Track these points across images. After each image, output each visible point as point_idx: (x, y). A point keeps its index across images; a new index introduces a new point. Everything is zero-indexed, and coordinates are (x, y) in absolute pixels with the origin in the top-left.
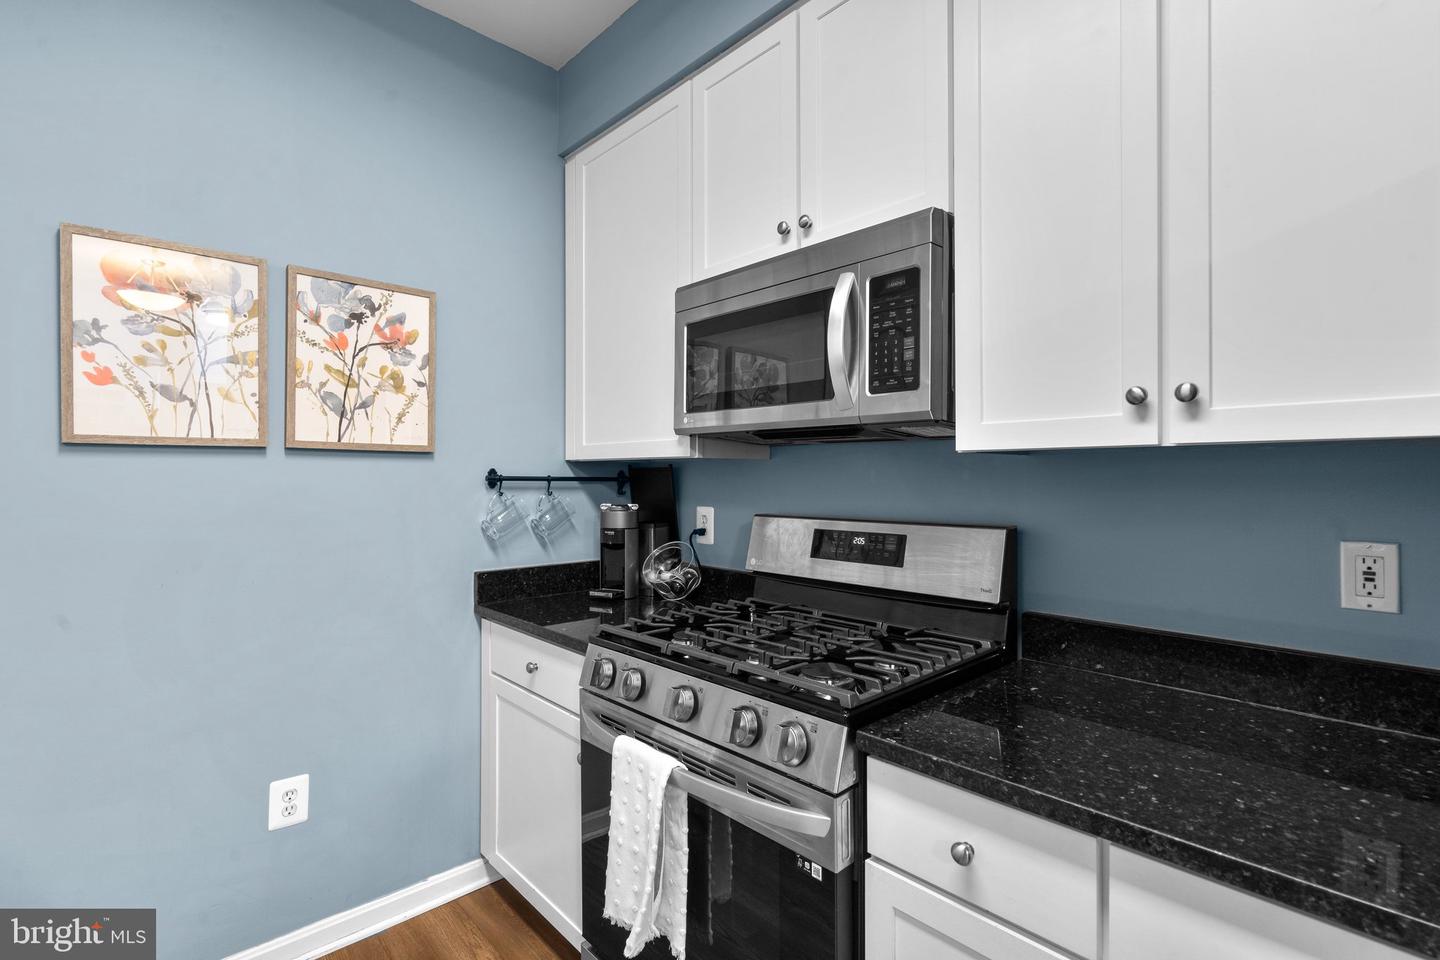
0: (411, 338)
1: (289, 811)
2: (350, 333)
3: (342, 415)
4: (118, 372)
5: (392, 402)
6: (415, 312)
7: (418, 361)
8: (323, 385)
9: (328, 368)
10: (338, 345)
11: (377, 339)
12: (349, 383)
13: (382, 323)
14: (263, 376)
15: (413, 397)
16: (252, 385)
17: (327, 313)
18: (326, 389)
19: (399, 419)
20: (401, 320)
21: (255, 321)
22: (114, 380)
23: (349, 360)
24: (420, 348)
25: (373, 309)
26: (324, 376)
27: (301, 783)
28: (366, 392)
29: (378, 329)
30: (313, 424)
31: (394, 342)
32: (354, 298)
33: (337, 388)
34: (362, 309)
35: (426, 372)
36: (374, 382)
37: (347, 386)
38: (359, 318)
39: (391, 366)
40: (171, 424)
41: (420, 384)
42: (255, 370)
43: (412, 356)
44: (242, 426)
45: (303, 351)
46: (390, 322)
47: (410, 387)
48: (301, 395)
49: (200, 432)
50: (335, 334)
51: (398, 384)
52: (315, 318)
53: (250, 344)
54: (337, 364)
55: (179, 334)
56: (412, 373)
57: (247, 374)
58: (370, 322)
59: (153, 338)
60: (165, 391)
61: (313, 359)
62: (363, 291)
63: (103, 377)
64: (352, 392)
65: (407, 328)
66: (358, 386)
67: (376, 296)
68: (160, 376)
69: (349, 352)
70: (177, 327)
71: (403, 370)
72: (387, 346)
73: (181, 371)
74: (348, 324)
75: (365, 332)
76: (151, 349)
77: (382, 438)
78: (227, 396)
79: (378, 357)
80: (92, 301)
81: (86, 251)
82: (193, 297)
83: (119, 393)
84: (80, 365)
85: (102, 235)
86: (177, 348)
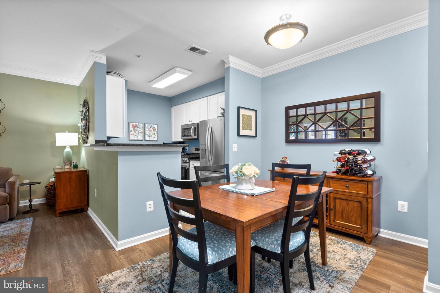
0: (155, 129)
2: (150, 129)
3: (149, 137)
5: (153, 136)
6: (156, 126)
8: (148, 134)
10: (149, 130)
12: (150, 134)
14: (143, 134)
17: (148, 127)
20: (154, 127)
21: (142, 129)
23: (150, 132)
24: (156, 130)
28: (151, 135)
30: (147, 138)
38: (151, 127)
40: (136, 138)
44: (141, 138)
45: (146, 131)
47: (155, 134)
48: (146, 135)
49: (138, 139)
53: (142, 131)
56: (156, 133)
58: (152, 128)
60: (136, 135)
61: (147, 132)
62: (151, 125)
63: (132, 135)
67: (152, 125)
68: (135, 134)
70: (137, 130)
72: (153, 130)
75: (151, 129)
76: (135, 132)
77: (153, 139)
78: (140, 136)
79: (153, 131)
80: (131, 128)
81: (131, 124)
82: (138, 127)
83: (133, 136)
84: (130, 134)
85: (132, 123)
86: (137, 132)
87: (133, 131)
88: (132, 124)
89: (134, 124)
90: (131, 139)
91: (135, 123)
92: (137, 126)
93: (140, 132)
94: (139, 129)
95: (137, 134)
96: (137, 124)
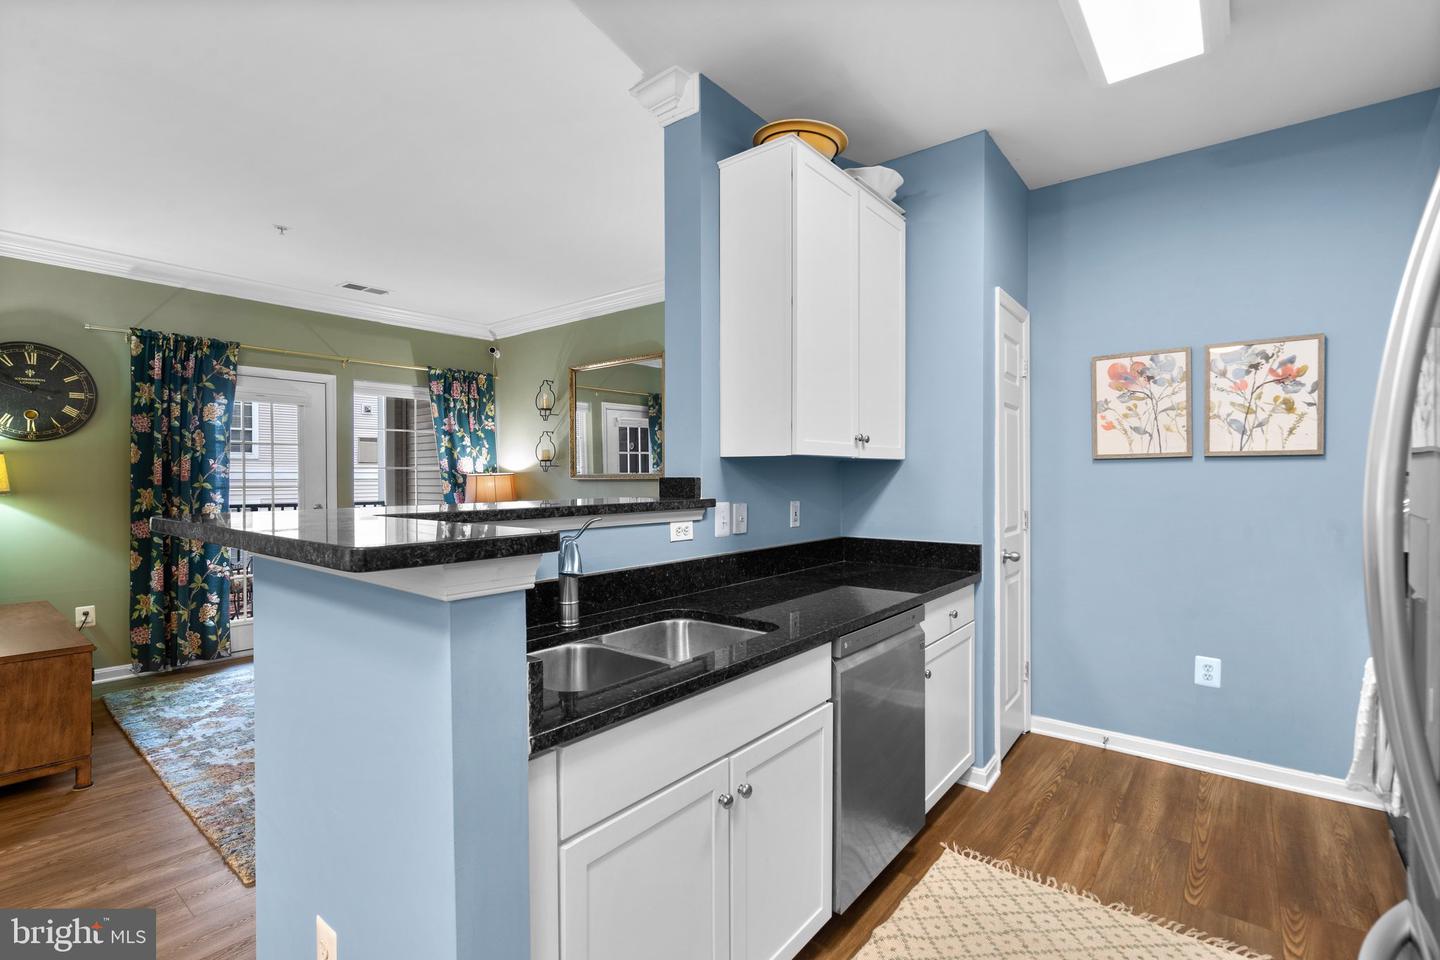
0: (1301, 372)
1: (1208, 677)
2: (1249, 379)
3: (1243, 433)
4: (1116, 423)
5: (1287, 420)
6: (1306, 354)
7: (1309, 388)
8: (1229, 415)
9: (1233, 404)
10: (1239, 388)
11: (1271, 378)
12: (1249, 411)
13: (1275, 367)
14: (1191, 416)
15: (1302, 416)
16: (1183, 421)
17: (1231, 369)
18: (1231, 417)
19: (1291, 432)
20: (1292, 360)
21: (1184, 384)
22: (1114, 427)
23: (1248, 396)
24: (1311, 377)
25: (1267, 358)
26: (1231, 409)
27: (1216, 663)
28: (1261, 416)
29: (1272, 371)
30: (1223, 440)
31: (1287, 376)
32: (1252, 354)
33: (1240, 416)
34: (1259, 360)
35: (1315, 394)
36: (1268, 408)
37: (1247, 414)
38: (1256, 367)
39: (1283, 395)
40: (1140, 447)
41: (1310, 404)
42: (1184, 412)
43: (1303, 385)
44: (1177, 445)
45: (1215, 396)
46: (1282, 364)
47: (1300, 407)
48: (1213, 423)
49: (1154, 450)
50: (1238, 381)
51: (1289, 407)
52: (1223, 374)
53: (1182, 397)
54: (1240, 400)
55: (1143, 399)
56: (1303, 397)
57: (1180, 415)
58: (1265, 368)
59: (1131, 404)
60: (1136, 429)
61: (1222, 400)
62: (1259, 348)
63: (1109, 427)
64: (1251, 417)
65: (1297, 365)
66: (1255, 412)
67: (1269, 349)
68: (1134, 422)
69: (1248, 393)
70: (1142, 395)
71: (1294, 397)
72: (1278, 381)
73: (1144, 418)
74: (1248, 372)
75: (1262, 374)
76: (1130, 409)
77: (1275, 446)
78: (1168, 429)
79: (1272, 391)
80: (1105, 390)
81: (1103, 367)
82: (1150, 378)
83: (1116, 433)
84: (1100, 422)
85: (1108, 358)
86: (1143, 407)
87: (1115, 404)
88: (1113, 366)
89: (1126, 362)
90: (1103, 450)
91: (1131, 356)
92: (1141, 373)
93: (1162, 405)
94: (1155, 389)
95: (1145, 422)
96: (1146, 360)
